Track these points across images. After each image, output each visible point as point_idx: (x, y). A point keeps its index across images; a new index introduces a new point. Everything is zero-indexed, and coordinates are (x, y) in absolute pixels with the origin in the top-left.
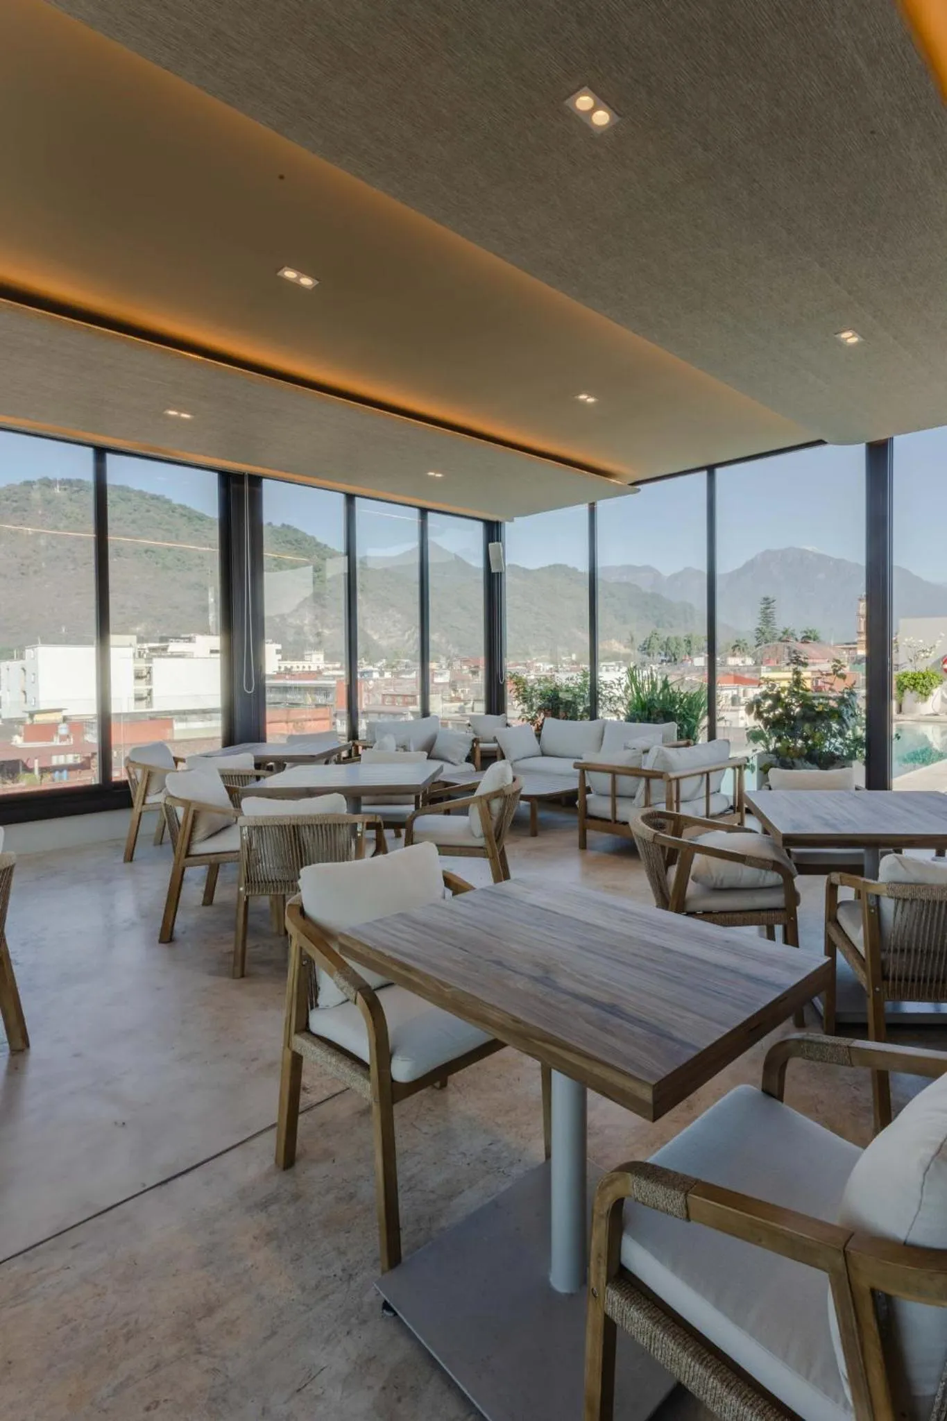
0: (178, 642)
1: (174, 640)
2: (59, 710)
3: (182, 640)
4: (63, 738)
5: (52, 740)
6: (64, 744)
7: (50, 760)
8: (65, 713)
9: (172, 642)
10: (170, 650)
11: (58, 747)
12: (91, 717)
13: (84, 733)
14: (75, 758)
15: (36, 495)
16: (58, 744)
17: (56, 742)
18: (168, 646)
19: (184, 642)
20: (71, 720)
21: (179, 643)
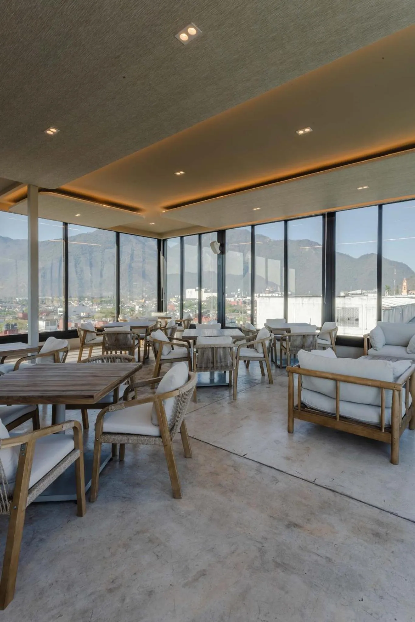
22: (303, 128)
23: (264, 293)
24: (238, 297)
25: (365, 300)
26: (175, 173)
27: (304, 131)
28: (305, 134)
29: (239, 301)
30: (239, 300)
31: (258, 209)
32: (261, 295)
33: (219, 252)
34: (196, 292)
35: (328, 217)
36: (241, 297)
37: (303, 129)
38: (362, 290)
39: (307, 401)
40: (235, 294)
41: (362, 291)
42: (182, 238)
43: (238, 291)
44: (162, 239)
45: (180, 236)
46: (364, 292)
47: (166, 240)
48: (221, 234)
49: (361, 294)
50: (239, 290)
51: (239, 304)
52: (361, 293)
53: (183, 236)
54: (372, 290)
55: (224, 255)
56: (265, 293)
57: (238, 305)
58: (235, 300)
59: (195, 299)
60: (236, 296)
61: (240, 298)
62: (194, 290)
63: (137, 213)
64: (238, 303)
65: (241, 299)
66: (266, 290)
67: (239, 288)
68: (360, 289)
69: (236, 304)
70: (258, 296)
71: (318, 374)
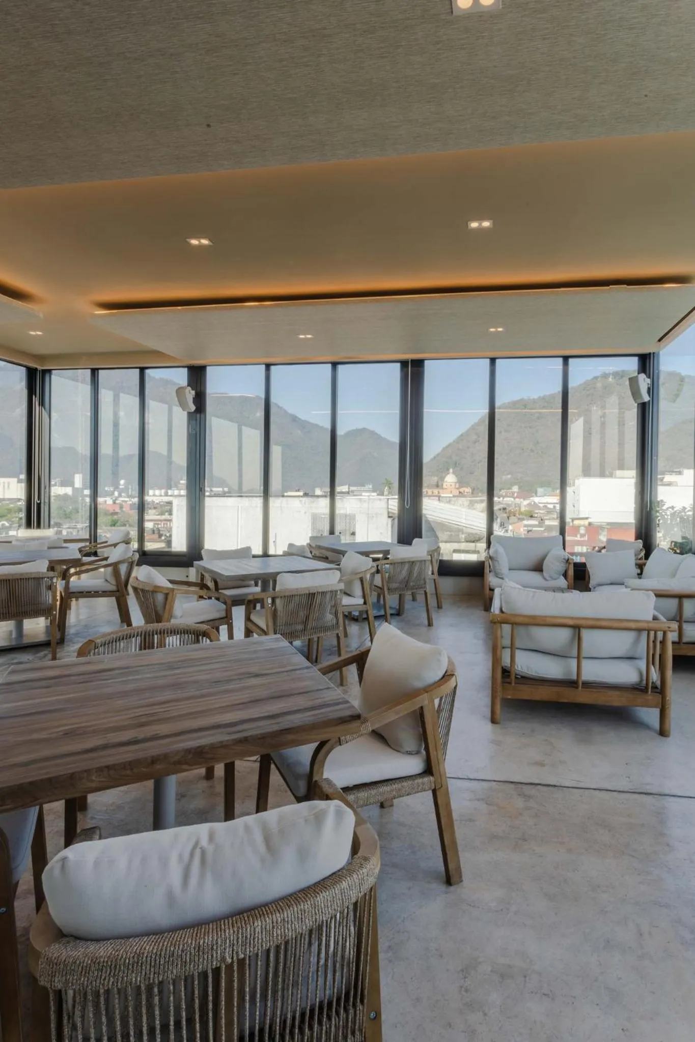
0: (671, 474)
1: (668, 473)
2: (587, 518)
3: (674, 473)
4: (582, 536)
5: (576, 536)
6: (582, 539)
7: (574, 549)
8: (590, 520)
9: (667, 474)
10: (665, 480)
11: (578, 541)
12: (605, 524)
13: (599, 534)
14: (587, 549)
15: (599, 385)
16: (579, 539)
17: (578, 538)
18: (663, 478)
19: (676, 474)
20: (594, 525)
21: (672, 476)
22: (481, 219)
23: (176, 488)
24: (120, 496)
25: (365, 501)
26: (188, 240)
27: (480, 224)
28: (480, 230)
29: (123, 504)
30: (123, 501)
31: (309, 336)
32: (170, 492)
33: (193, 408)
34: (19, 484)
35: (412, 366)
36: (129, 496)
37: (480, 222)
38: (349, 485)
39: (519, 667)
40: (114, 490)
41: (349, 488)
42: (94, 372)
43: (120, 485)
44: (40, 368)
45: (91, 367)
46: (352, 488)
47: (49, 371)
48: (197, 374)
49: (348, 493)
50: (122, 482)
51: (124, 509)
52: (347, 490)
53: (98, 369)
54: (364, 486)
55: (202, 416)
56: (178, 489)
57: (122, 511)
58: (114, 503)
59: (19, 500)
60: (116, 494)
61: (125, 497)
62: (15, 480)
63: (29, 306)
64: (121, 507)
65: (126, 499)
66: (180, 483)
67: (122, 479)
68: (346, 485)
69: (118, 510)
70: (163, 494)
71: (549, 621)
